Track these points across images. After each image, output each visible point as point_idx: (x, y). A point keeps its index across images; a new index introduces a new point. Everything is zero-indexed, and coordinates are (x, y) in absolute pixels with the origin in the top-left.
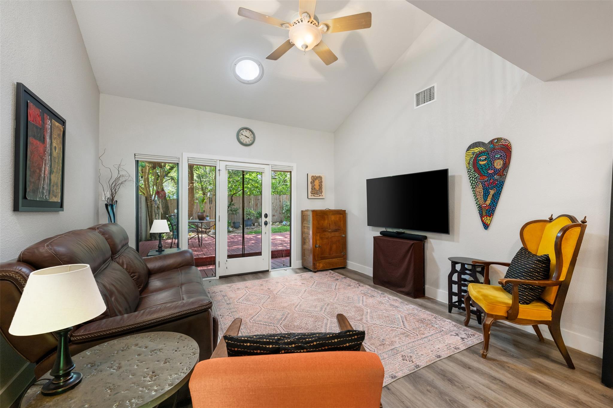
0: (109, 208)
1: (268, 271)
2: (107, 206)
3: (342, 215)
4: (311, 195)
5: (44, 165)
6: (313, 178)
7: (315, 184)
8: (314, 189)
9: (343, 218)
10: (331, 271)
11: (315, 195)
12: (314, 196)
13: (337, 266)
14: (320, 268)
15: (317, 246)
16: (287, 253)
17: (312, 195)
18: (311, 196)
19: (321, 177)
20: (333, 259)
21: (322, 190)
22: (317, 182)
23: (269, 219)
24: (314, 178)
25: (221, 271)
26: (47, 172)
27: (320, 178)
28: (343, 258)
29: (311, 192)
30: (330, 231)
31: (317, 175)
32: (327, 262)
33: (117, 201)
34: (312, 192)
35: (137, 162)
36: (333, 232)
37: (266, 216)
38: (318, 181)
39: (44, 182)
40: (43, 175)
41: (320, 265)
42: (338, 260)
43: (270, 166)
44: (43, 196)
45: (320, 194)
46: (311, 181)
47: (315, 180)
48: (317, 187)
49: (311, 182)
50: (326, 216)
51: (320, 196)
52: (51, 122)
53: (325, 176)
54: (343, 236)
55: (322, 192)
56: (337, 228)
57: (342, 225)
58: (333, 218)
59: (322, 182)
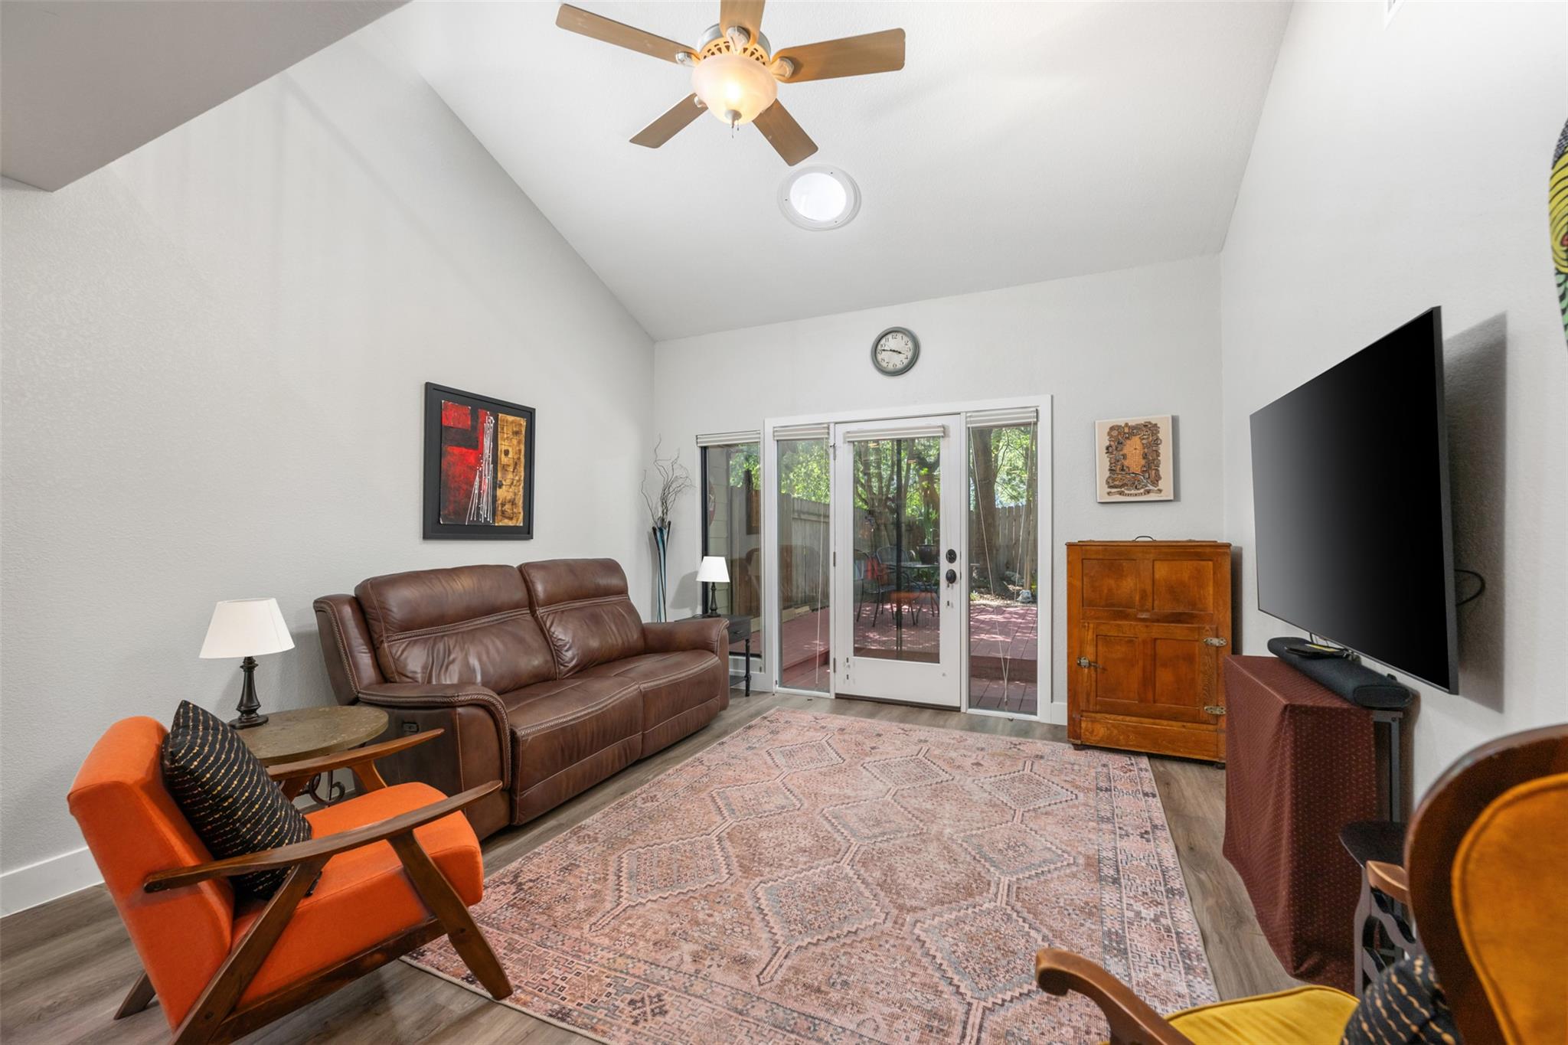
0: (658, 534)
1: (957, 710)
2: (654, 529)
3: (1211, 563)
4: (1109, 490)
5: (477, 478)
6: (1115, 433)
7: (1125, 451)
8: (1123, 470)
9: (1214, 573)
10: (1144, 762)
11: (1126, 492)
12: (1121, 493)
13: (1174, 751)
14: (1093, 740)
15: (1084, 662)
16: (1025, 671)
17: (1113, 490)
18: (1109, 493)
19: (1156, 425)
20: (1157, 721)
21: (1157, 470)
22: (1134, 449)
23: (961, 566)
24: (1119, 437)
25: (839, 683)
26: (485, 487)
27: (1151, 429)
28: (1211, 727)
29: (1108, 483)
30: (1144, 616)
31: (1135, 418)
32: (1128, 726)
33: (670, 523)
34: (1114, 480)
35: (704, 449)
36: (1158, 621)
37: (952, 556)
38: (1138, 441)
39: (479, 500)
40: (476, 492)
41: (1099, 728)
42: (1184, 726)
43: (963, 415)
44: (478, 519)
45: (1151, 487)
46: (1108, 443)
47: (1128, 438)
48: (1135, 463)
49: (1107, 448)
50: (1125, 564)
51: (1148, 492)
52: (496, 419)
53: (1175, 421)
54: (1215, 641)
55: (1158, 478)
56: (1180, 609)
57: (1210, 601)
58: (1162, 571)
59: (1157, 442)
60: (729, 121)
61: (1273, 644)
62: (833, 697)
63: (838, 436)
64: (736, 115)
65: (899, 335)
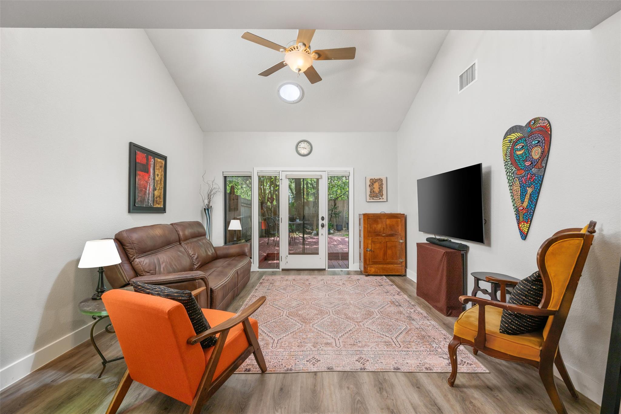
0: (207, 211)
1: (325, 270)
2: (205, 209)
3: (400, 219)
4: (370, 198)
5: (148, 186)
6: (371, 181)
7: (374, 186)
8: (373, 192)
9: (401, 222)
10: (384, 277)
11: (374, 199)
12: (373, 199)
13: (392, 273)
14: (371, 273)
15: (368, 250)
16: (345, 256)
17: (371, 198)
18: (370, 199)
19: (382, 179)
20: (387, 265)
21: (382, 193)
22: (376, 186)
23: (326, 222)
24: (373, 182)
25: (283, 265)
26: (151, 190)
27: (380, 180)
28: (400, 265)
29: (369, 196)
30: (384, 235)
31: (377, 177)
32: (380, 267)
33: (211, 206)
34: (371, 195)
35: (225, 177)
36: (387, 236)
37: (323, 219)
38: (378, 184)
39: (149, 196)
40: (148, 192)
41: (373, 270)
42: (394, 266)
43: (327, 172)
44: (148, 204)
45: (381, 197)
46: (369, 184)
47: (375, 183)
48: (377, 190)
49: (369, 185)
50: (379, 220)
51: (380, 199)
52: (154, 160)
53: (387, 178)
54: (401, 241)
55: (383, 195)
56: (393, 233)
57: (400, 230)
58: (388, 222)
59: (382, 184)
60: (297, 72)
61: (427, 240)
62: (281, 270)
63: (282, 176)
64: (300, 70)
65: (306, 143)
